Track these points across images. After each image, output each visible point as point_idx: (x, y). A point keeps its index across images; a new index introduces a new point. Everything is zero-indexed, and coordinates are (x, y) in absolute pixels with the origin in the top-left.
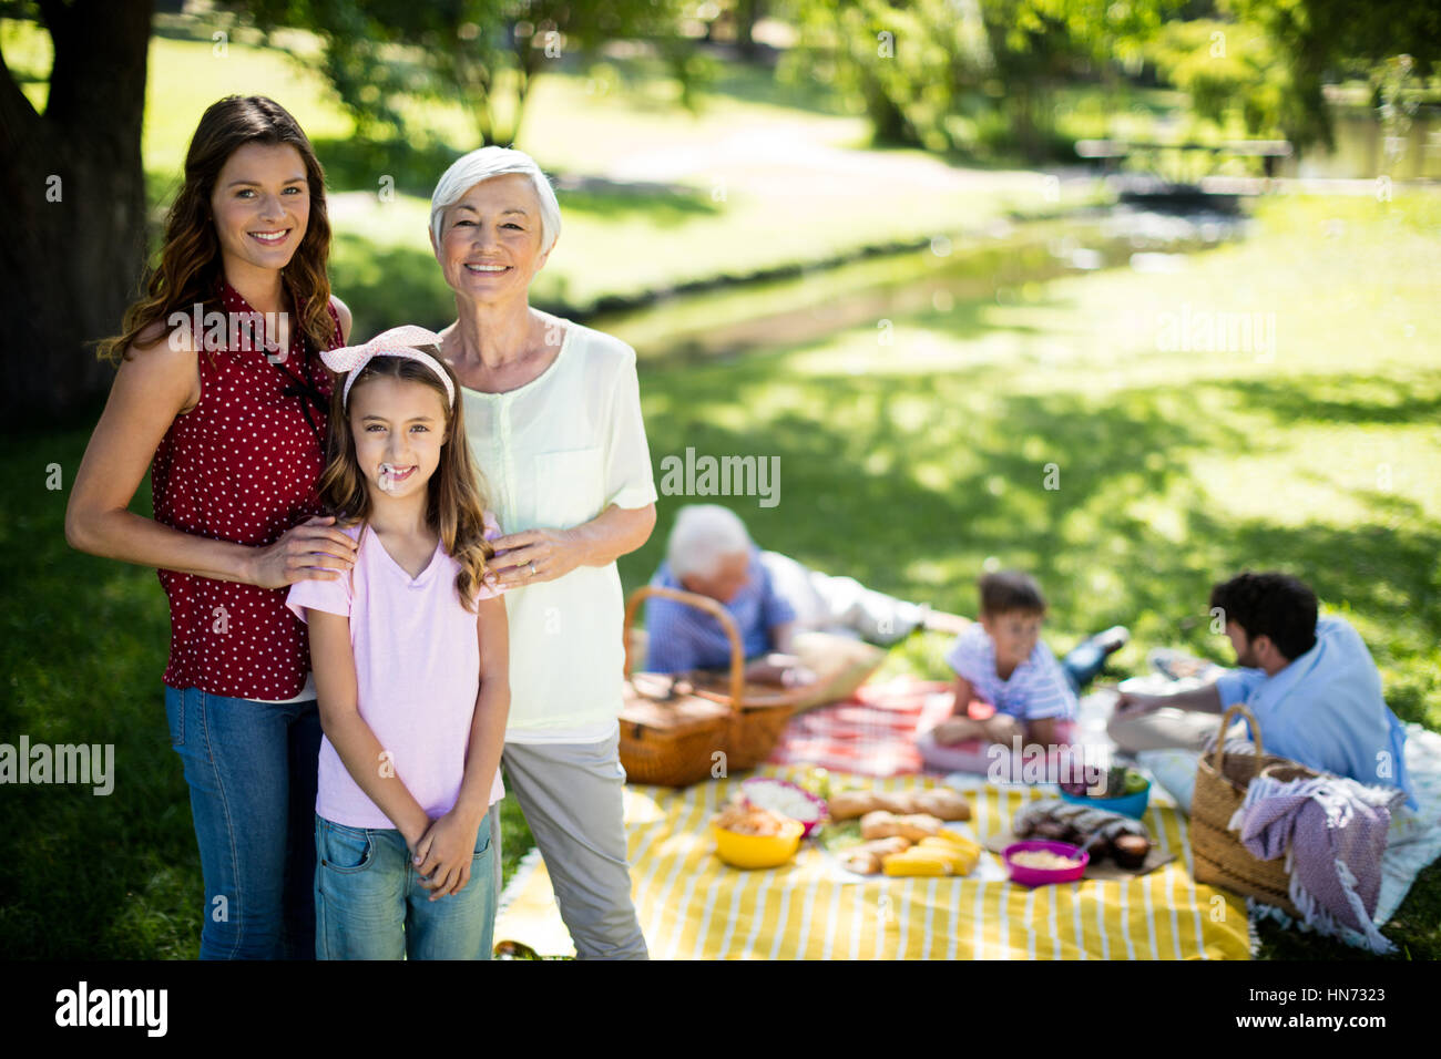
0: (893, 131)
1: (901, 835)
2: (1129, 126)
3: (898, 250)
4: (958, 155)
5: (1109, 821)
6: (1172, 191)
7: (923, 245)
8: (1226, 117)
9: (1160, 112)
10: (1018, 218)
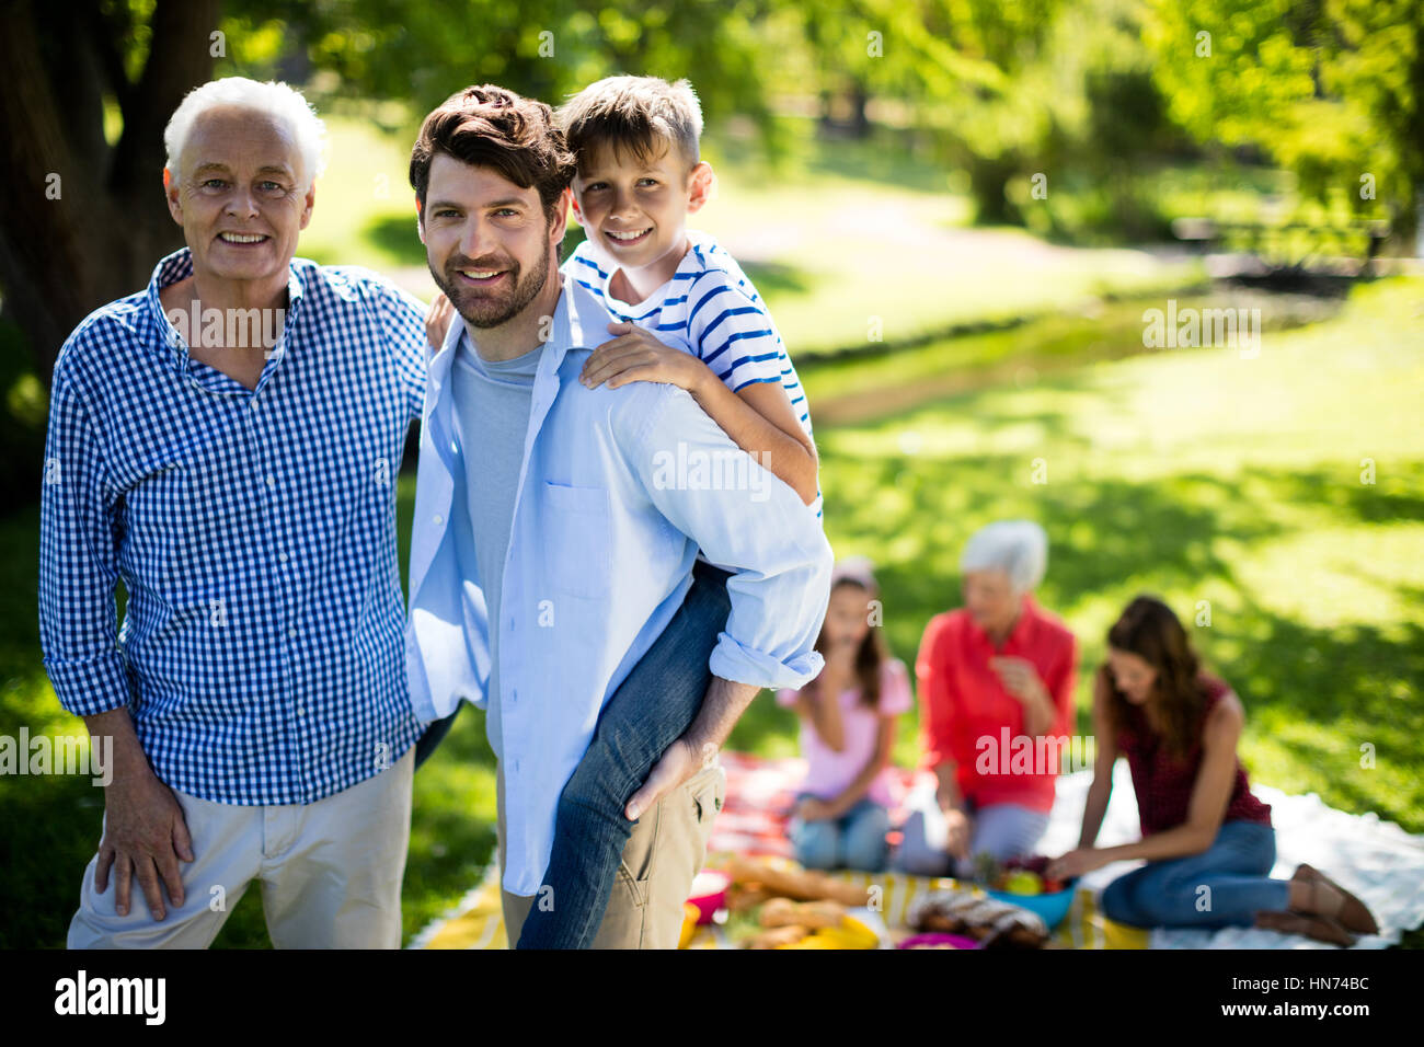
0: (996, 209)
1: (799, 924)
2: (1234, 206)
3: (985, 329)
4: (1059, 236)
5: (1003, 914)
6: (1270, 273)
7: (1014, 325)
8: (1329, 197)
9: (1266, 192)
10: (1112, 298)
